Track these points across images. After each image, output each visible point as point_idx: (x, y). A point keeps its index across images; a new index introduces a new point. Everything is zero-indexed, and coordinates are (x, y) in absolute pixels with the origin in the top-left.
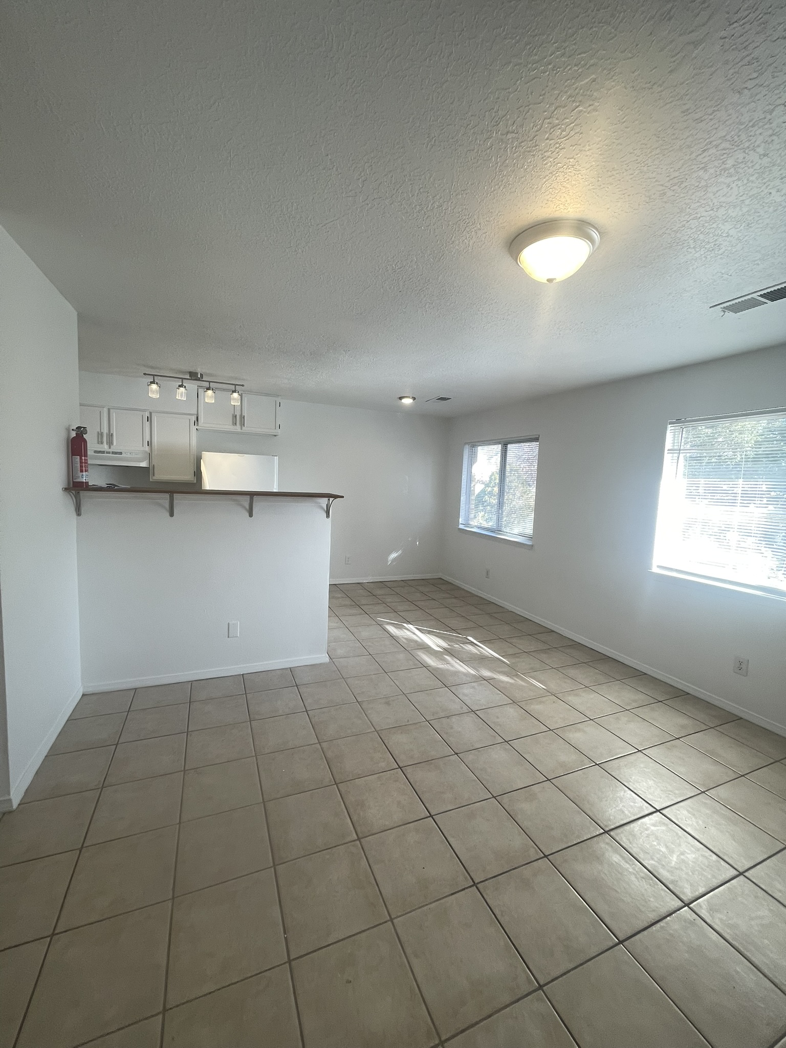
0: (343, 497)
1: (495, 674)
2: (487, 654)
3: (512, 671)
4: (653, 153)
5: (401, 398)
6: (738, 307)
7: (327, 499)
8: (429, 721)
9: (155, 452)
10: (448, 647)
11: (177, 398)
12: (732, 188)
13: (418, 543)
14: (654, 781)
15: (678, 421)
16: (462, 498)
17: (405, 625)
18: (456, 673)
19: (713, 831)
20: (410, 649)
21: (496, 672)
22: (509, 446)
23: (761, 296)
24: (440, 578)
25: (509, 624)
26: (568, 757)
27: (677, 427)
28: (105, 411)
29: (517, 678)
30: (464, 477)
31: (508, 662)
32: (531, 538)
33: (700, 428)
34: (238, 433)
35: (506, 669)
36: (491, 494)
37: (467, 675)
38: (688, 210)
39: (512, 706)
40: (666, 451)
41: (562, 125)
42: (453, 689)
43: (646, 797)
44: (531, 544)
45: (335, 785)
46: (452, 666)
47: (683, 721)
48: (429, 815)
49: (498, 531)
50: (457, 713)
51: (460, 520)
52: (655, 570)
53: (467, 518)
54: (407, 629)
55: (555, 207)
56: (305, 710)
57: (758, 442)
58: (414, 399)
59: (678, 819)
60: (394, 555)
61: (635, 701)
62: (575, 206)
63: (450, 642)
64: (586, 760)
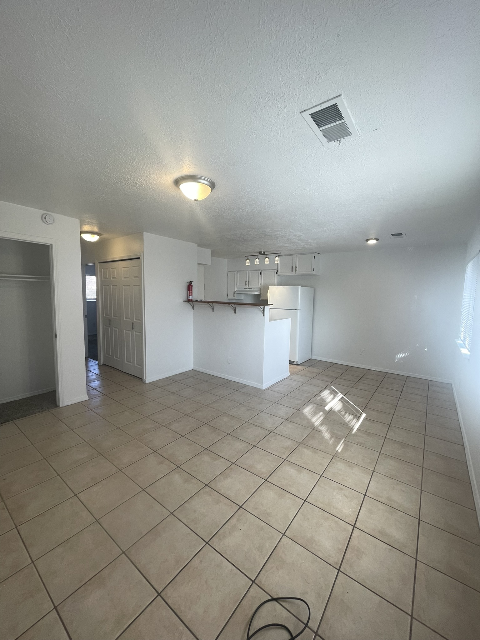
0: (272, 305)
1: (327, 431)
5: (367, 240)
9: (262, 288)
11: (256, 264)
13: (426, 349)
17: (340, 394)
20: (311, 402)
24: (450, 384)
28: (248, 272)
34: (294, 276)
54: (335, 396)
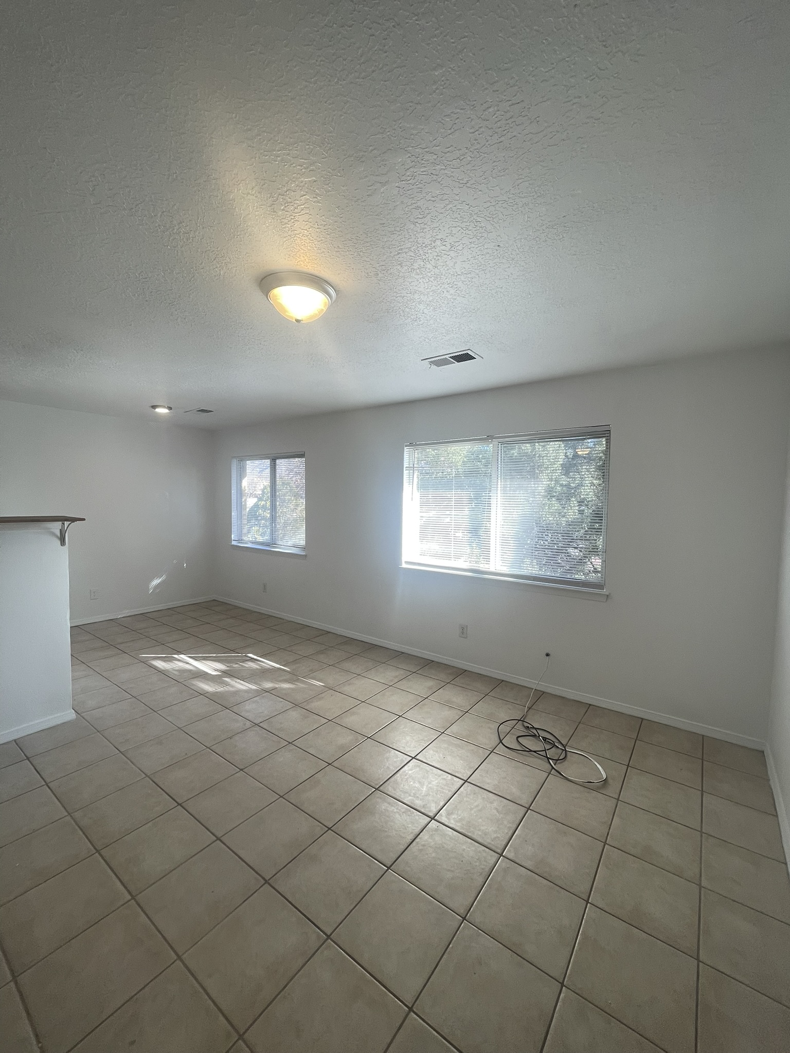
0: (84, 520)
1: (277, 684)
2: (269, 666)
3: (293, 677)
4: (365, 245)
5: (154, 407)
6: (440, 362)
7: (61, 522)
8: (211, 748)
10: (228, 669)
12: (420, 282)
13: (185, 565)
14: (411, 736)
15: (411, 444)
16: (233, 514)
17: (175, 656)
18: (237, 692)
19: (449, 758)
20: (183, 680)
21: (278, 682)
22: (278, 461)
23: (450, 357)
24: (214, 600)
25: (288, 634)
26: (345, 739)
27: (411, 449)
29: (298, 682)
30: (234, 492)
31: (289, 670)
32: (304, 548)
33: (428, 450)
35: (288, 676)
36: (264, 507)
37: (248, 691)
38: (395, 290)
39: (294, 709)
40: (405, 469)
41: (294, 203)
42: (235, 709)
43: (404, 751)
44: (304, 554)
45: (97, 854)
46: (232, 686)
47: (430, 683)
48: (215, 838)
49: (273, 544)
50: (240, 730)
51: (233, 536)
52: (404, 566)
53: (240, 534)
54: (179, 660)
55: (296, 261)
56: (44, 783)
57: (465, 462)
58: (170, 408)
59: (426, 759)
60: (156, 582)
61: (396, 677)
62: (312, 265)
63: (228, 662)
64: (360, 737)
